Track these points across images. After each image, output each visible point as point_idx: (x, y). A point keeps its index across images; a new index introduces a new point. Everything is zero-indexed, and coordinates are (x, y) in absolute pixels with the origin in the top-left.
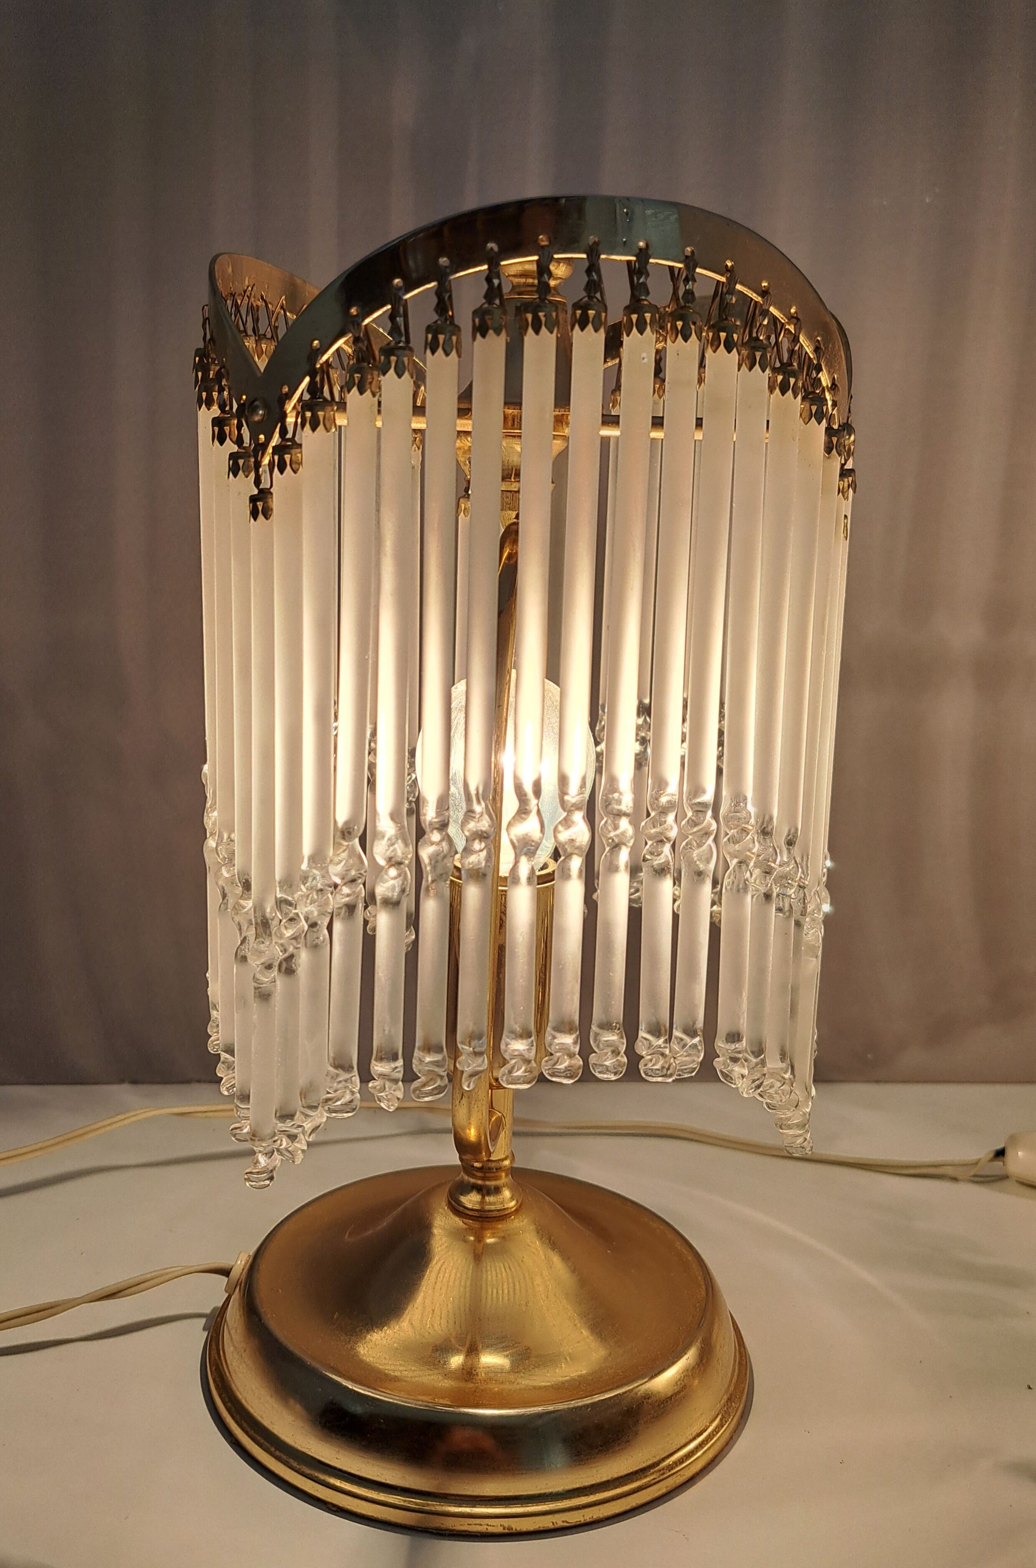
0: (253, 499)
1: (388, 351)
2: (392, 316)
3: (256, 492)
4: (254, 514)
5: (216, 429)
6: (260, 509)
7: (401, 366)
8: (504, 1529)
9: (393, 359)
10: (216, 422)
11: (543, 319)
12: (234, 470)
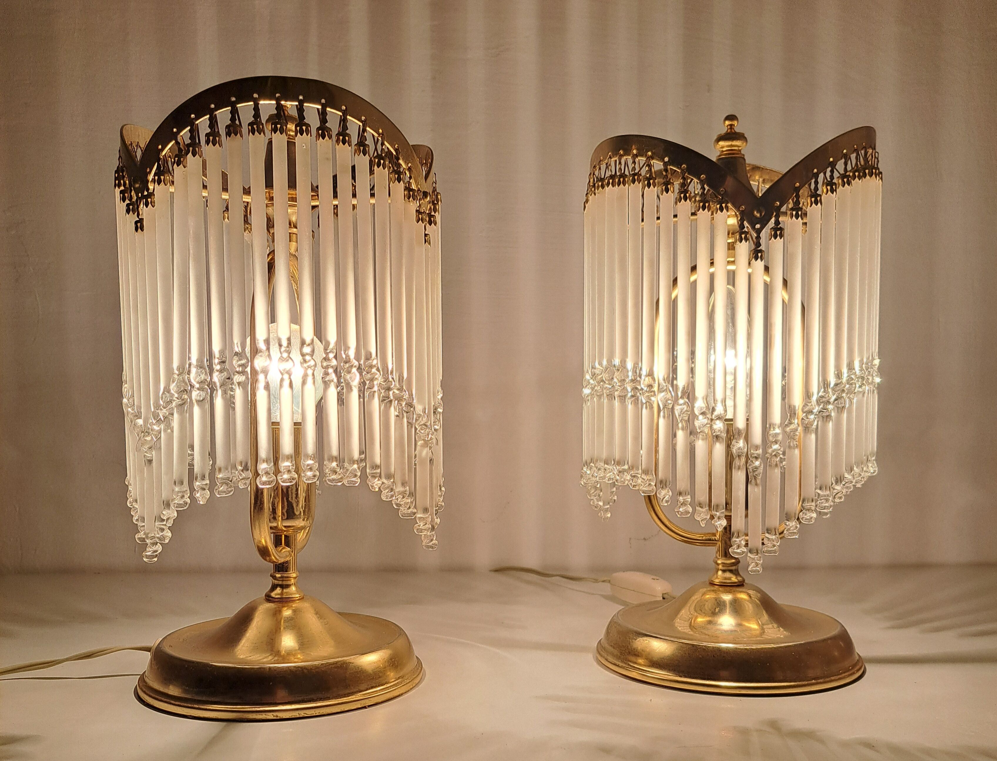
0: (136, 223)
1: (188, 145)
2: (190, 131)
3: (138, 219)
4: (136, 230)
5: (121, 195)
6: (139, 226)
7: (194, 151)
8: (274, 717)
9: (191, 149)
10: (121, 192)
11: (256, 128)
12: (128, 211)
